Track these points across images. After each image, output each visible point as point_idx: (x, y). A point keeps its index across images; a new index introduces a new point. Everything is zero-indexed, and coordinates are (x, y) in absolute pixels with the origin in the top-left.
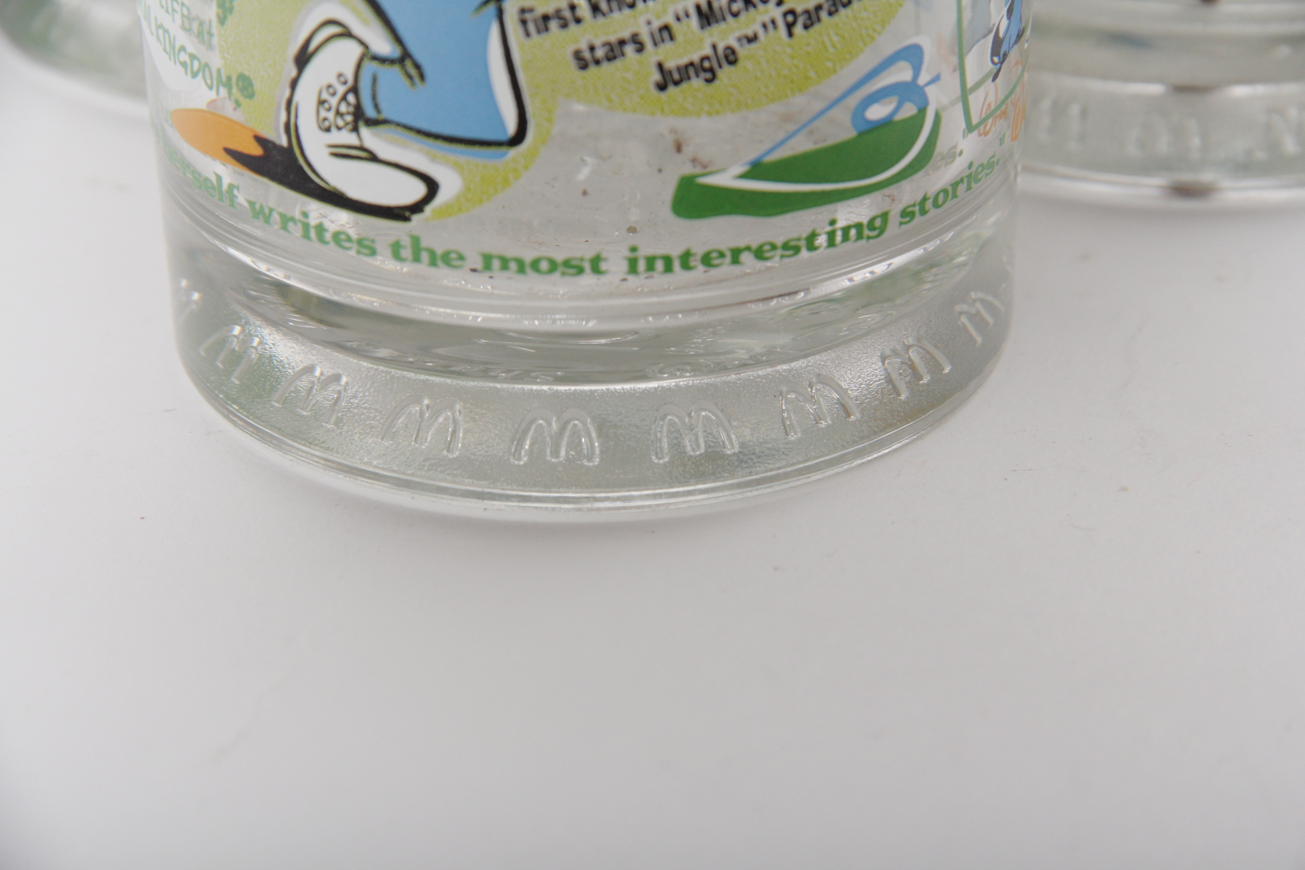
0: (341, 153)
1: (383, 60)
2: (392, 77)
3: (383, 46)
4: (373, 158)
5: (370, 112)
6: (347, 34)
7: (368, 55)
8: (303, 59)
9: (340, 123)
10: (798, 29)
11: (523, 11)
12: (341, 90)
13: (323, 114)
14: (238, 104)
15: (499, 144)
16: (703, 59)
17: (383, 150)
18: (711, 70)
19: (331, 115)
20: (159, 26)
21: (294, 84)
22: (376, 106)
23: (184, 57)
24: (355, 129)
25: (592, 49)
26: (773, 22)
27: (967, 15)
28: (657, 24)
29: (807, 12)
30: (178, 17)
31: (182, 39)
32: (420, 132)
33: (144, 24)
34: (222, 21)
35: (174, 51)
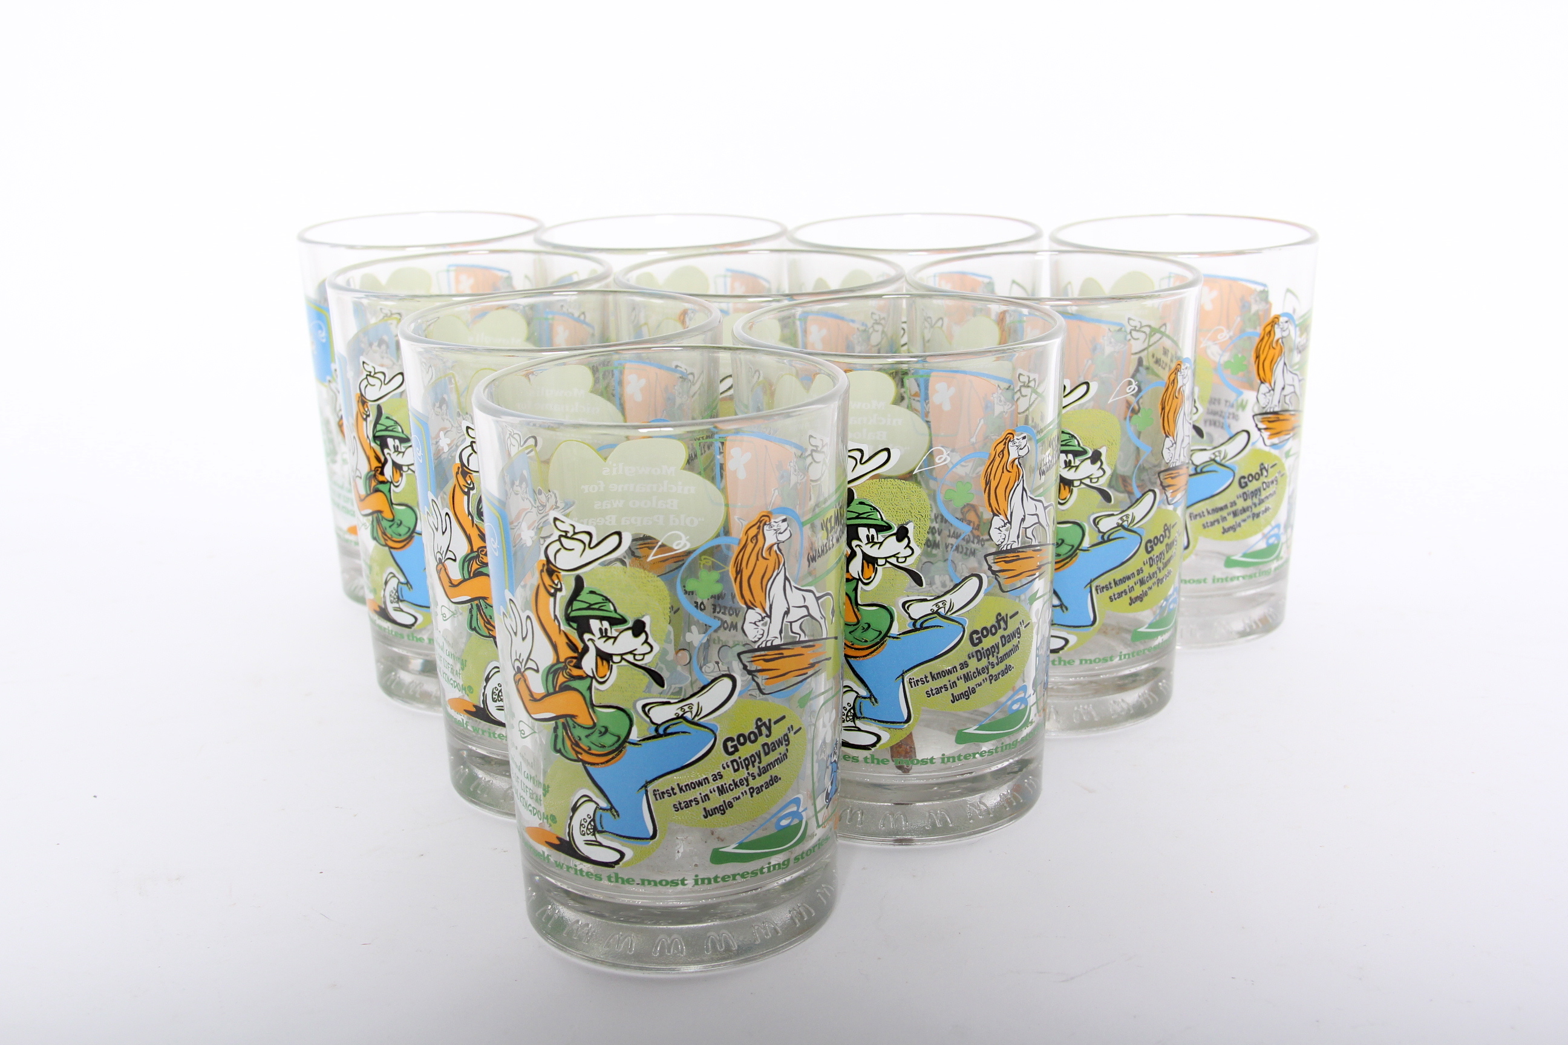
0: (588, 843)
1: (604, 809)
2: (607, 816)
3: (603, 804)
4: (601, 845)
5: (599, 828)
6: (591, 800)
7: (598, 807)
8: (575, 809)
9: (589, 832)
10: (755, 794)
11: (654, 791)
12: (589, 820)
13: (582, 829)
14: (550, 825)
15: (647, 839)
16: (720, 806)
17: (605, 842)
18: (723, 810)
19: (585, 829)
20: (521, 797)
21: (571, 818)
22: (601, 826)
23: (530, 808)
24: (594, 835)
25: (680, 804)
26: (745, 792)
27: (816, 785)
28: (703, 794)
29: (758, 788)
30: (528, 793)
31: (530, 801)
32: (617, 835)
33: (515, 795)
34: (545, 795)
35: (527, 806)
